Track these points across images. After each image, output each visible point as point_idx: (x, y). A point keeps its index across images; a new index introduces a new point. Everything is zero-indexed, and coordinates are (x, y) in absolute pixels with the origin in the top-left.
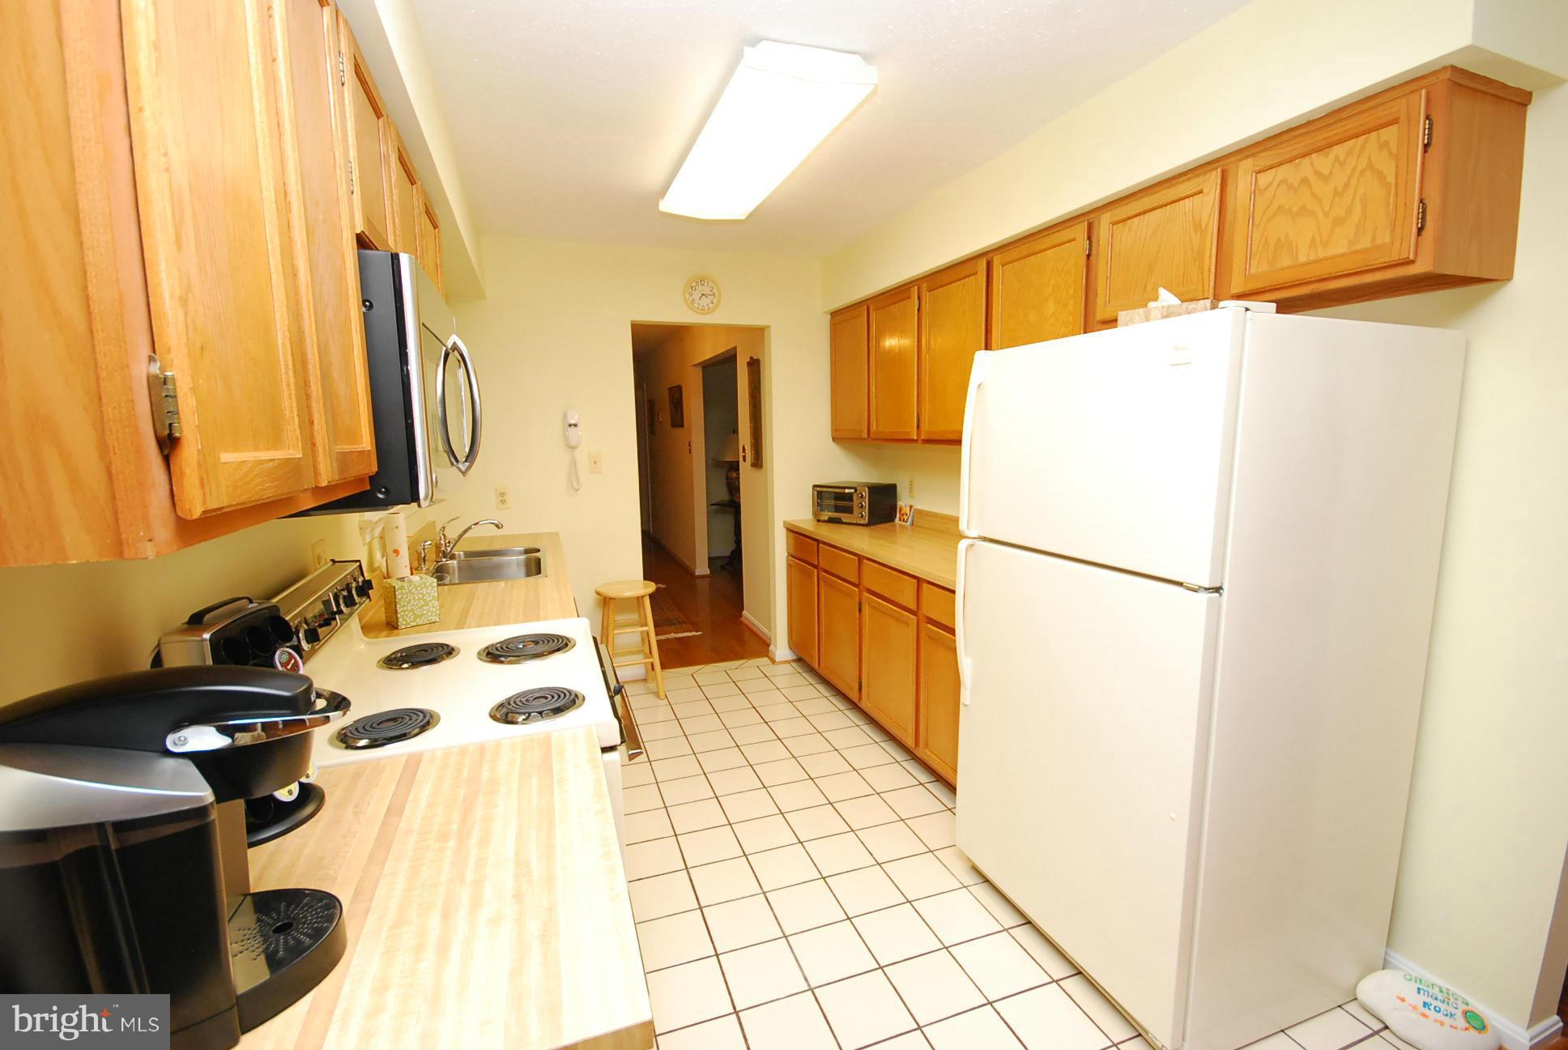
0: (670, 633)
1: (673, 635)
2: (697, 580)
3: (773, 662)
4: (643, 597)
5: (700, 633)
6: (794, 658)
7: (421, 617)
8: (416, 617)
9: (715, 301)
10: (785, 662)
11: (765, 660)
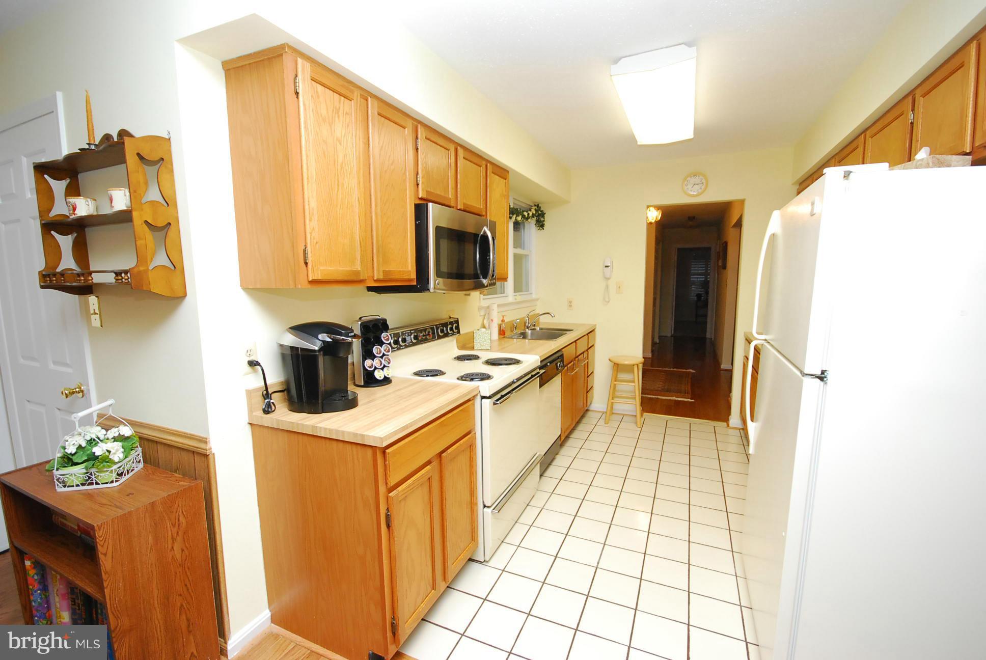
0: (673, 396)
1: (674, 398)
2: (722, 372)
3: (728, 425)
4: (634, 365)
5: (693, 400)
6: (742, 427)
7: (484, 345)
8: (481, 345)
9: (703, 187)
10: (736, 428)
11: (725, 424)
